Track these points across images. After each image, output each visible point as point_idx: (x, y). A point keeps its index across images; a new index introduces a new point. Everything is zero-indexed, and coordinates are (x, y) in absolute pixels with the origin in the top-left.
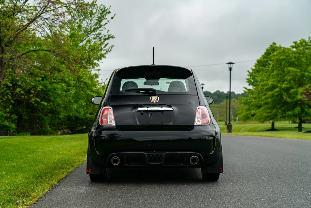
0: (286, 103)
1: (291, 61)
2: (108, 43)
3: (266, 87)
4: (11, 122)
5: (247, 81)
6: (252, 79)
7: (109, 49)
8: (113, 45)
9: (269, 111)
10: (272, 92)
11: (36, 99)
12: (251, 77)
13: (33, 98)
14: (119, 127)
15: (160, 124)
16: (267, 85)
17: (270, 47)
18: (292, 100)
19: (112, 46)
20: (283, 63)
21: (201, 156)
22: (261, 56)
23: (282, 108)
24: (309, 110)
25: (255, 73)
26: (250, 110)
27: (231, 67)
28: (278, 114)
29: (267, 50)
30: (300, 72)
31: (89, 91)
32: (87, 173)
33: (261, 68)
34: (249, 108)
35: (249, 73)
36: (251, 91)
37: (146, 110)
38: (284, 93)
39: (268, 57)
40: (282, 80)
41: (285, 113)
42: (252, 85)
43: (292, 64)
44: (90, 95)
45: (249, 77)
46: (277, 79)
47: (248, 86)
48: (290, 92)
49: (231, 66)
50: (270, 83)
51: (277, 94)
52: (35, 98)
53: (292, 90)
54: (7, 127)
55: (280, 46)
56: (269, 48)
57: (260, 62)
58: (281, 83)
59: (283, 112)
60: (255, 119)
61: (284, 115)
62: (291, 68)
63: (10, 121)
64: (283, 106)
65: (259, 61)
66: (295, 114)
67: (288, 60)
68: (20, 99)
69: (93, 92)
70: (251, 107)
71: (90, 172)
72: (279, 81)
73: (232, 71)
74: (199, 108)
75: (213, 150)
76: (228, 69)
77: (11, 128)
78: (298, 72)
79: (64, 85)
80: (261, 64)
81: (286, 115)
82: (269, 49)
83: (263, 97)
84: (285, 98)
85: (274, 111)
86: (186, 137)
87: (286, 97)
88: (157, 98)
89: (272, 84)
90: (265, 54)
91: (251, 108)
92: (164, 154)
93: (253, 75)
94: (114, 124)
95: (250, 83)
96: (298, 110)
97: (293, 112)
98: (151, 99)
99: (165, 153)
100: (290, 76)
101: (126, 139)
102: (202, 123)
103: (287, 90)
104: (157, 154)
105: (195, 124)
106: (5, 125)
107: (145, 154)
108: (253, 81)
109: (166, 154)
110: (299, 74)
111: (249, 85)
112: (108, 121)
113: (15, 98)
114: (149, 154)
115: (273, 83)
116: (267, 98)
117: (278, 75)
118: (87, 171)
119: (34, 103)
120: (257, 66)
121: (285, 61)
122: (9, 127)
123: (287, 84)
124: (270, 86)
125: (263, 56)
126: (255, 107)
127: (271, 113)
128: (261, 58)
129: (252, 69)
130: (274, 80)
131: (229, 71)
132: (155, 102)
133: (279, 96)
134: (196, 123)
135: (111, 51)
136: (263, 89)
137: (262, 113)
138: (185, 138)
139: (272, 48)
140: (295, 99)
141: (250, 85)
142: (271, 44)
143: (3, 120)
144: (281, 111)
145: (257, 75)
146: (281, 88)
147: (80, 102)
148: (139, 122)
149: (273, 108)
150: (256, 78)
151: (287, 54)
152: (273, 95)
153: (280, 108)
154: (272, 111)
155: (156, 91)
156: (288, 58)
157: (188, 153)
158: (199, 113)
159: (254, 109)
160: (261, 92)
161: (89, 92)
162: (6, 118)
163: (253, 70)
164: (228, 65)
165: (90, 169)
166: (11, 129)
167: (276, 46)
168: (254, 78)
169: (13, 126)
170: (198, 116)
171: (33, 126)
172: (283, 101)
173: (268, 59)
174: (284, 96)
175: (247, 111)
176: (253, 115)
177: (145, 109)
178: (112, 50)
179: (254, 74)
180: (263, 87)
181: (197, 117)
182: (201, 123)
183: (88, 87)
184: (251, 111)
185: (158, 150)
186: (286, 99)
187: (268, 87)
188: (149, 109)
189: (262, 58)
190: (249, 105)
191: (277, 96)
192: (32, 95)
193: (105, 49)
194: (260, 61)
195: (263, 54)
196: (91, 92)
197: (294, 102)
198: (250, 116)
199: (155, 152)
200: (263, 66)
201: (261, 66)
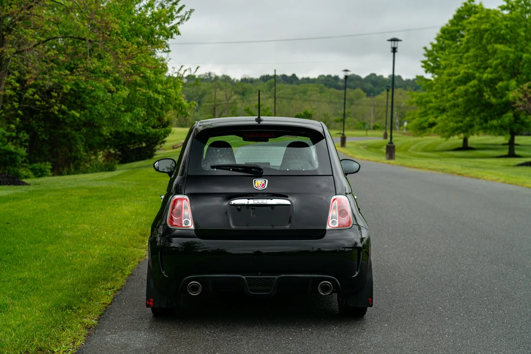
0: (489, 105)
1: (499, 33)
2: (184, 6)
3: (454, 78)
4: (18, 145)
5: (423, 64)
6: (432, 62)
7: (186, 14)
8: (192, 9)
9: (460, 119)
10: (466, 87)
11: (61, 107)
12: (430, 58)
13: (56, 106)
14: (200, 232)
15: (269, 227)
16: (456, 75)
17: (463, 5)
18: (499, 101)
19: (191, 11)
20: (485, 36)
21: (337, 282)
23: (482, 114)
24: (527, 118)
25: (437, 51)
26: (427, 115)
27: (396, 46)
28: (475, 123)
29: (459, 11)
30: (514, 53)
31: (151, 91)
32: (148, 306)
33: (446, 42)
34: (425, 112)
35: (427, 51)
36: (429, 83)
37: (246, 203)
38: (485, 89)
39: (460, 23)
40: (483, 66)
41: (486, 121)
42: (430, 72)
43: (501, 39)
44: (153, 99)
45: (426, 59)
46: (475, 65)
47: (424, 73)
48: (497, 87)
49: (397, 44)
50: (462, 70)
51: (474, 89)
52: (59, 105)
53: (500, 84)
54: (11, 153)
55: (481, 4)
56: (462, 7)
57: (446, 32)
58: (481, 70)
59: (482, 121)
60: (434, 132)
61: (484, 125)
62: (498, 46)
63: (16, 143)
64: (483, 111)
65: (443, 31)
66: (503, 124)
67: (495, 31)
68: (33, 107)
69: (159, 93)
70: (428, 110)
71: (152, 304)
72: (478, 68)
74: (334, 200)
75: (357, 271)
76: (390, 49)
77: (19, 154)
78: (511, 52)
79: (109, 82)
80: (448, 36)
81: (488, 125)
82: (461, 9)
83: (450, 96)
84: (487, 97)
85: (468, 119)
86: (313, 248)
87: (489, 95)
88: (264, 182)
89: (465, 73)
90: (455, 17)
91: (428, 112)
92: (275, 278)
93: (432, 55)
94: (193, 227)
95: (428, 69)
96: (509, 116)
97: (500, 122)
98: (255, 183)
99: (277, 277)
100: (497, 59)
101: (213, 251)
102: (339, 225)
103: (491, 83)
104: (263, 278)
105: (328, 227)
106: (9, 150)
107: (244, 277)
108: (432, 65)
109: (278, 278)
110: (512, 56)
111: (426, 72)
112: (181, 221)
113: (25, 106)
114: (251, 278)
115: (467, 71)
116: (457, 97)
117: (476, 56)
118: (148, 302)
119: (57, 113)
120: (441, 39)
121: (489, 32)
122: (16, 154)
123: (492, 73)
124: (462, 76)
125: (452, 22)
126: (436, 110)
127: (462, 122)
128: (447, 25)
129: (431, 44)
130: (469, 65)
132: (260, 188)
133: (477, 94)
134: (330, 225)
135: (188, 18)
136: (450, 80)
137: (447, 122)
138: (310, 249)
139: (467, 8)
140: (504, 99)
141: (429, 72)
143: (4, 141)
144: (480, 118)
145: (440, 55)
146: (480, 80)
147: (135, 111)
148: (235, 224)
149: (466, 113)
150: (438, 59)
151: (493, 21)
152: (466, 91)
153: (479, 113)
154: (464, 118)
155: (262, 170)
156: (495, 28)
157: (314, 277)
158: (335, 208)
159: (433, 113)
160: (446, 87)
161: (151, 93)
162: (11, 138)
163: (434, 46)
164: (390, 42)
165: (151, 299)
166: (19, 157)
167: (474, 4)
168: (434, 60)
169: (23, 151)
170: (333, 213)
171: (55, 150)
172: (484, 102)
173: (459, 27)
174: (485, 94)
175: (421, 117)
176: (432, 125)
177: (244, 201)
178: (191, 17)
179: (434, 52)
180: (450, 78)
181: (330, 215)
182: (337, 225)
183: (150, 84)
184: (429, 116)
185: (264, 272)
186: (489, 98)
187: (459, 77)
188: (251, 202)
189: (450, 25)
190: (425, 107)
191: (474, 93)
192: (53, 101)
193: (179, 15)
194: (446, 30)
195: (451, 18)
196: (155, 93)
197: (503, 103)
198: (426, 125)
199: (260, 276)
200: (451, 40)
201: (447, 39)
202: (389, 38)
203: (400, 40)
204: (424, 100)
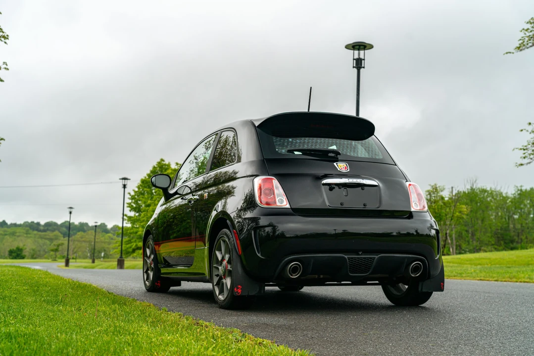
5: (128, 205)
6: (135, 204)
12: (133, 201)
15: (361, 207)
21: (425, 262)
22: (145, 175)
25: (138, 196)
26: (132, 243)
27: (126, 183)
29: (154, 167)
33: (145, 189)
34: (130, 240)
35: (130, 195)
36: (132, 219)
45: (130, 201)
47: (129, 212)
49: (126, 182)
55: (169, 163)
57: (145, 182)
65: (143, 181)
70: (132, 239)
73: (126, 189)
74: (409, 185)
75: (438, 254)
76: (121, 186)
80: (146, 185)
82: (156, 166)
88: (345, 165)
90: (152, 172)
91: (132, 241)
92: (375, 258)
94: (288, 206)
95: (132, 209)
98: (337, 165)
99: (376, 257)
102: (420, 207)
104: (364, 258)
107: (346, 257)
108: (134, 206)
109: (378, 258)
112: (275, 200)
114: (352, 258)
120: (141, 187)
125: (149, 175)
126: (138, 239)
128: (145, 177)
129: (134, 190)
131: (123, 189)
132: (345, 171)
134: (413, 207)
139: (160, 165)
141: (132, 211)
142: (159, 160)
145: (141, 199)
148: (329, 202)
150: (139, 202)
155: (340, 155)
159: (135, 241)
163: (136, 192)
164: (121, 180)
167: (164, 163)
168: (136, 202)
175: (127, 244)
179: (136, 197)
181: (412, 198)
184: (132, 244)
185: (365, 252)
189: (147, 177)
190: (130, 236)
194: (145, 180)
195: (149, 172)
198: (131, 250)
199: (361, 255)
200: (148, 188)
201: (145, 187)
202: (121, 178)
203: (129, 179)
204: (128, 232)
